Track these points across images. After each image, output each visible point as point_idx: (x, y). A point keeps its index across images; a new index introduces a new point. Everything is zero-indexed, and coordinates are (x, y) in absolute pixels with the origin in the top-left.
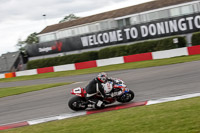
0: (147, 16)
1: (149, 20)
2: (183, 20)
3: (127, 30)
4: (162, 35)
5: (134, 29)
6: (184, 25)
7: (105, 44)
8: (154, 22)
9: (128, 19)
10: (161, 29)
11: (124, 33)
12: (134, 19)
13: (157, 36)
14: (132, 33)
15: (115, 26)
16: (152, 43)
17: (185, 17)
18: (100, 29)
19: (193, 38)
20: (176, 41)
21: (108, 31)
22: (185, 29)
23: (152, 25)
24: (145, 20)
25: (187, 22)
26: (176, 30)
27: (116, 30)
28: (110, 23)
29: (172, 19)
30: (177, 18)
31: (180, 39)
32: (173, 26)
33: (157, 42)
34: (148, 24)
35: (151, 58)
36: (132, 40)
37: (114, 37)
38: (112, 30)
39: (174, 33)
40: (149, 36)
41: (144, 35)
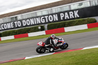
0: (25, 16)
1: (26, 18)
2: (43, 17)
3: (16, 23)
4: (33, 25)
5: (19, 22)
6: (44, 20)
7: (5, 30)
8: (29, 19)
9: (16, 17)
10: (32, 22)
11: (14, 24)
12: (19, 17)
13: (30, 25)
14: (18, 24)
15: (10, 20)
16: (28, 29)
17: (44, 16)
18: (2, 22)
19: (48, 26)
20: (40, 28)
21: (6, 23)
22: (44, 22)
23: (28, 20)
24: (24, 18)
25: (45, 18)
26: (40, 22)
27: (10, 22)
28: (7, 19)
29: (38, 17)
30: (40, 17)
31: (41, 27)
32: (38, 21)
33: (30, 28)
34: (26, 20)
35: (27, 36)
36: (18, 27)
37: (9, 26)
38: (8, 23)
39: (39, 24)
40: (27, 26)
41: (24, 25)
